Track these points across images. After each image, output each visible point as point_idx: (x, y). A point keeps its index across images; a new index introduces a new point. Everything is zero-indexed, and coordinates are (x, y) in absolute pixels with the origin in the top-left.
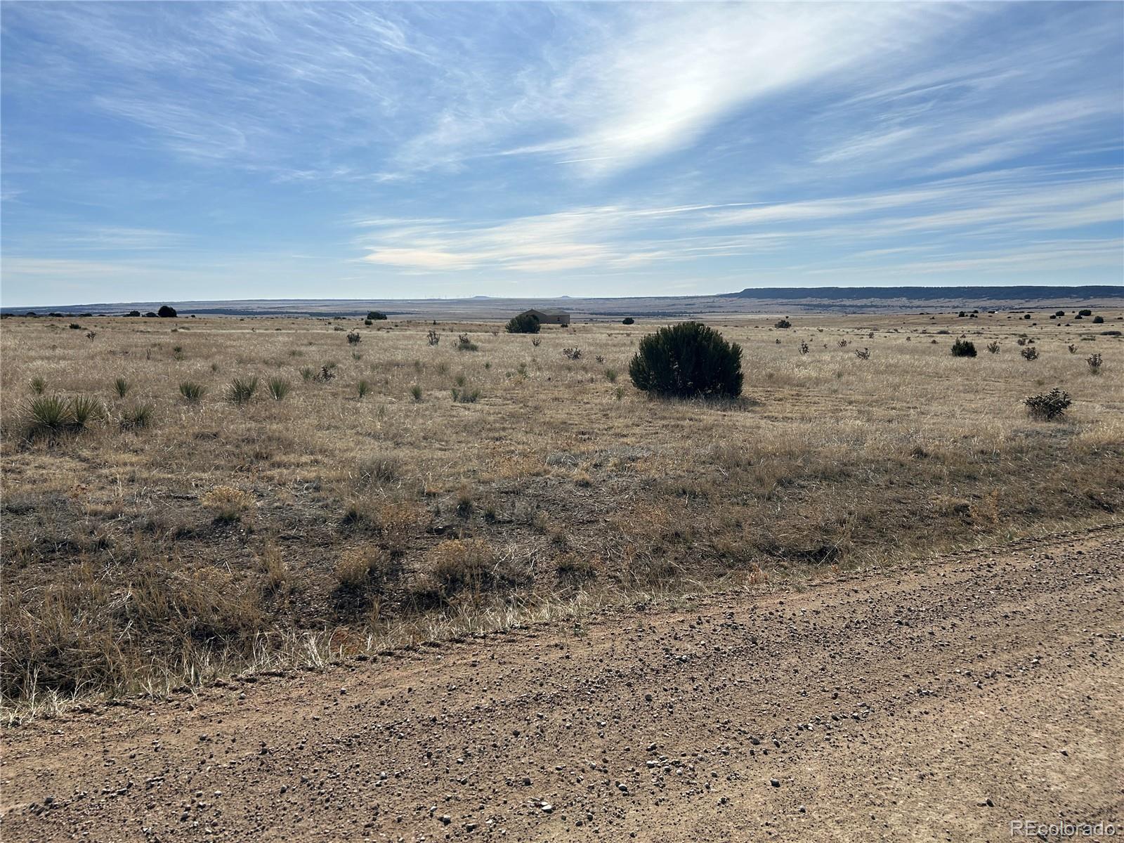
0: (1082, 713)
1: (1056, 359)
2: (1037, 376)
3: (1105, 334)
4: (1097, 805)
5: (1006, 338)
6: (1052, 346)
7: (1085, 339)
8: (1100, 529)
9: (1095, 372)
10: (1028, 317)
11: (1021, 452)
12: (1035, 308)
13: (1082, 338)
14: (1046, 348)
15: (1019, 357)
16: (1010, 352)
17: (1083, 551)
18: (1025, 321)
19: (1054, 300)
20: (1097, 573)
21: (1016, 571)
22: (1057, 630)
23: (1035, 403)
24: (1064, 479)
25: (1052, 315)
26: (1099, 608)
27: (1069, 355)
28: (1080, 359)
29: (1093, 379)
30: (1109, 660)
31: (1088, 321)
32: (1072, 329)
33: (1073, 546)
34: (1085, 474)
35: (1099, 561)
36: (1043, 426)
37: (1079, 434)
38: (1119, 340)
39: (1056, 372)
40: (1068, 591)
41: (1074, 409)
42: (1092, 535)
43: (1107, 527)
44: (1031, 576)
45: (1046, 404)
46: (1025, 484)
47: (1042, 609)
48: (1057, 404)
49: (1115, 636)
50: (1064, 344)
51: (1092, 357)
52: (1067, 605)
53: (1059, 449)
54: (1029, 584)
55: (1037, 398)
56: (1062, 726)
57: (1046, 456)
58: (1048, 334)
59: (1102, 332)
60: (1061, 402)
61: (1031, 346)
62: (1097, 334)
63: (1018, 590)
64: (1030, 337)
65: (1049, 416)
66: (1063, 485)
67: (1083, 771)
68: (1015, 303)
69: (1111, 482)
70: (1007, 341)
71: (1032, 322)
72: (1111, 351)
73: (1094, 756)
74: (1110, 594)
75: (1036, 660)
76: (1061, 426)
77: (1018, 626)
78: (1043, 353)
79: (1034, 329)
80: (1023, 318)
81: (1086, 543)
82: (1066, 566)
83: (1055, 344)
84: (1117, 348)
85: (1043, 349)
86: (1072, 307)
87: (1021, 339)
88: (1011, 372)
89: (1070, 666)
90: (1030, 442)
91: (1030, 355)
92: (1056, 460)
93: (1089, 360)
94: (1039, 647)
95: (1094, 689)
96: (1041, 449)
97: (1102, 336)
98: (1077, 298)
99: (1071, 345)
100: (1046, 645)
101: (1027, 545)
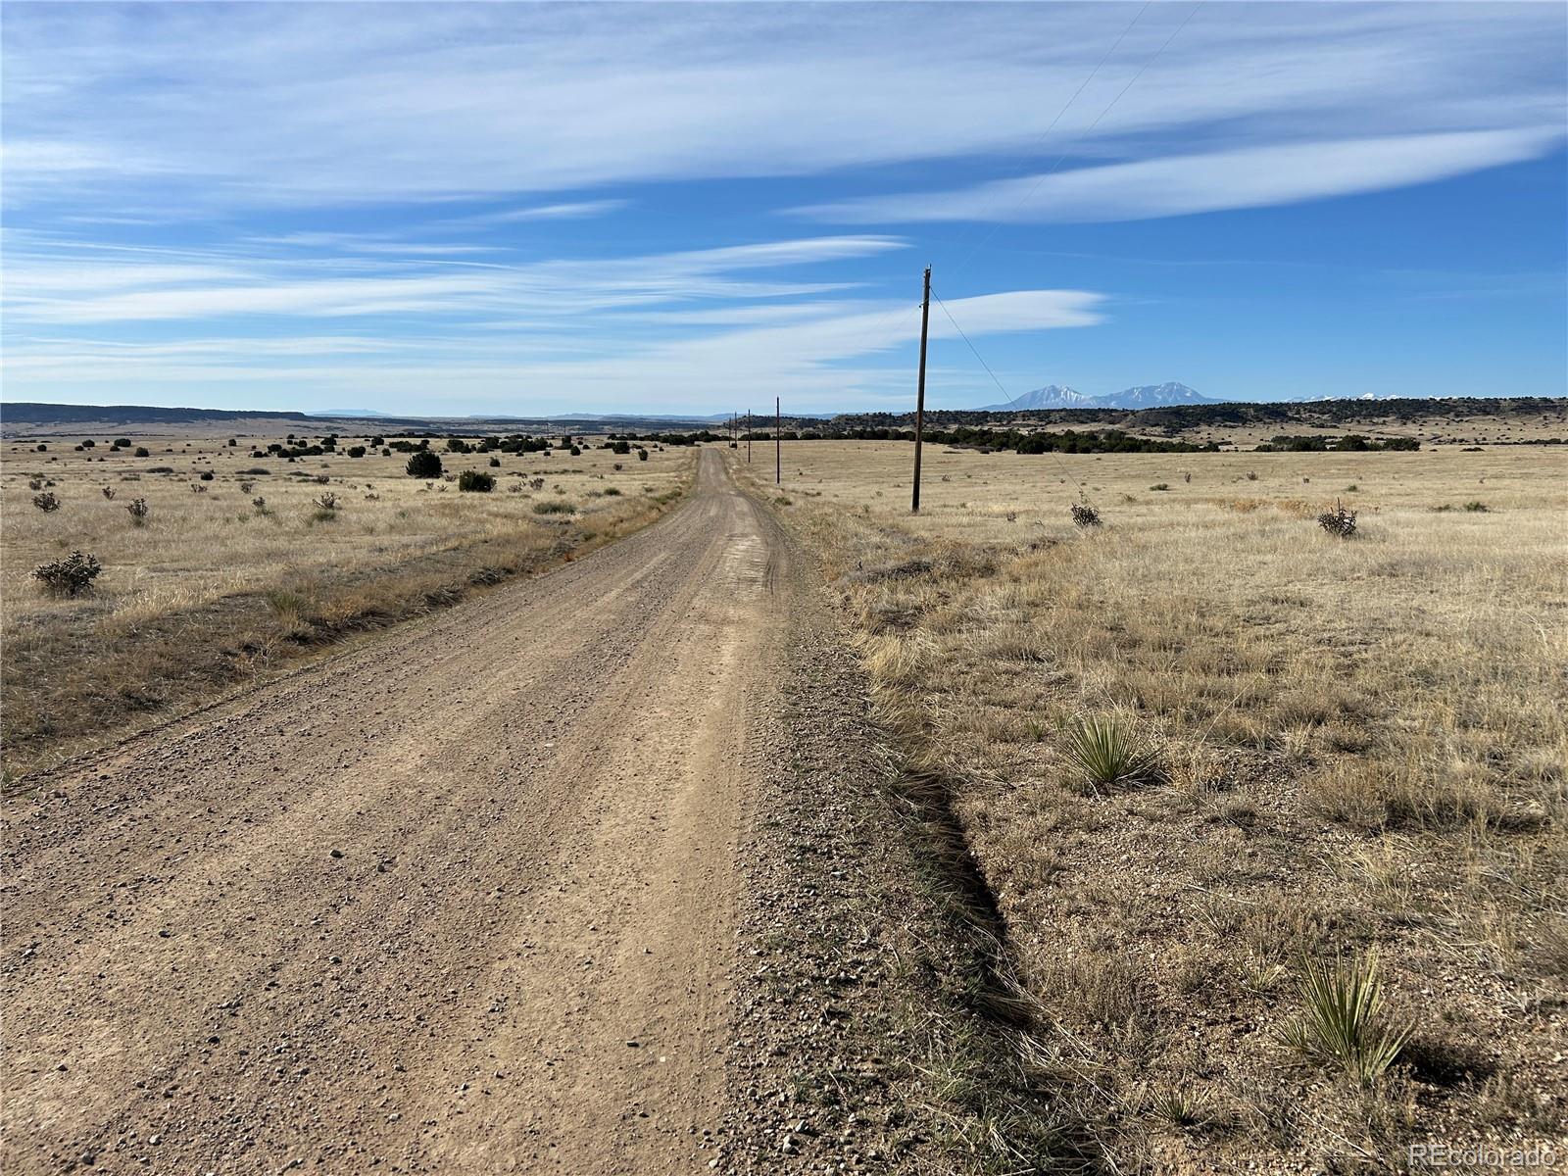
0: (90, 1001)
1: (86, 508)
2: (59, 533)
3: (153, 471)
4: (104, 1121)
5: (13, 480)
6: (81, 490)
7: (126, 479)
8: (136, 738)
9: (138, 524)
10: (42, 449)
11: (28, 649)
12: (52, 435)
13: (121, 477)
14: (71, 493)
15: (31, 508)
16: (18, 500)
17: (108, 775)
18: (40, 454)
19: (78, 424)
20: (126, 799)
21: (10, 828)
22: (64, 897)
23: (51, 574)
24: (90, 678)
25: (78, 445)
26: (125, 847)
27: (105, 502)
28: (120, 507)
29: (136, 533)
30: (133, 914)
31: (128, 454)
32: (108, 465)
33: (96, 770)
34: (119, 665)
35: (129, 782)
36: (63, 606)
37: (110, 612)
38: (171, 480)
39: (85, 527)
40: (84, 837)
41: (104, 579)
42: (123, 748)
43: (144, 734)
44: (33, 829)
45: (66, 574)
46: (34, 695)
47: (44, 873)
48: (81, 572)
49: (142, 880)
50: (98, 487)
51: (132, 502)
52: (80, 856)
53: (85, 636)
54: (28, 841)
55: (51, 567)
56: (61, 1031)
57: (64, 648)
58: (75, 473)
59: (148, 468)
60: (86, 569)
61: (50, 490)
62: (142, 471)
63: (10, 856)
64: (49, 477)
65: (73, 591)
66: (90, 686)
67: (87, 1081)
68: (22, 428)
69: (155, 670)
70: (13, 485)
71: (51, 456)
72: (159, 494)
73: (103, 1055)
74: (140, 824)
75: (30, 951)
76: (88, 604)
77: (7, 909)
78: (67, 500)
79: (54, 465)
80: (36, 449)
81: (114, 762)
82: (84, 801)
83: (86, 486)
84: (168, 491)
85: (67, 494)
86: (104, 435)
87: (34, 481)
88: (19, 531)
89: (78, 942)
90: (42, 632)
91: (47, 504)
92: (79, 652)
93: (130, 508)
94: (36, 930)
95: (109, 962)
96: (58, 640)
97: (148, 475)
98: (108, 422)
99: (105, 487)
100: (47, 923)
101: (31, 785)
